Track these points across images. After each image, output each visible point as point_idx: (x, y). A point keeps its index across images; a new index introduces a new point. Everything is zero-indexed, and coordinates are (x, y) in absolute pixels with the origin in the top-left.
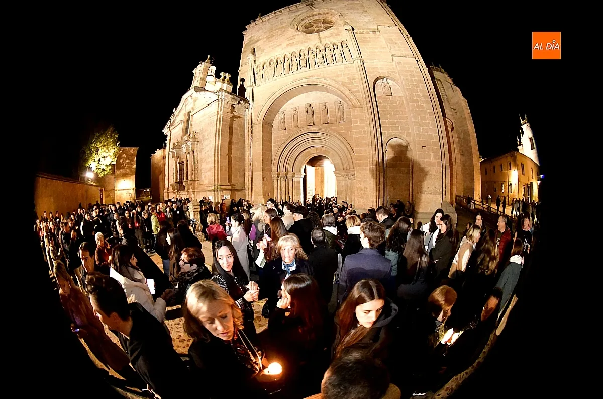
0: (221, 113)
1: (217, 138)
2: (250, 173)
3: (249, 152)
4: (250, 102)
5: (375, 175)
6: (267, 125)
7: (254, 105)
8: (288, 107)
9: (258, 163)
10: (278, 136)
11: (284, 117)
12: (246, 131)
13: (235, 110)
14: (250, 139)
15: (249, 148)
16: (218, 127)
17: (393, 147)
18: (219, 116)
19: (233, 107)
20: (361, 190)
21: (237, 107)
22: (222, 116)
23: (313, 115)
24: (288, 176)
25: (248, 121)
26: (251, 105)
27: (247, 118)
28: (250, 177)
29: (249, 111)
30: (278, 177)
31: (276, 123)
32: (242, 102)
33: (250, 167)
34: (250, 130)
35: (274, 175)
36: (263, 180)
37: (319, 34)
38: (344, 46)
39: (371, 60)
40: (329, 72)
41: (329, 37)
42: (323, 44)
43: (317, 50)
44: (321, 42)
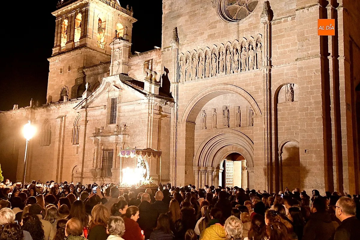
0: (152, 114)
1: (149, 137)
2: (174, 166)
3: (175, 148)
4: (175, 101)
5: (267, 174)
6: (191, 123)
7: (178, 104)
8: (208, 107)
9: (181, 158)
10: (199, 133)
11: (205, 116)
12: (172, 129)
13: (163, 109)
14: (175, 136)
15: (175, 144)
16: (149, 128)
17: (288, 149)
18: (150, 117)
19: (160, 107)
20: (259, 184)
21: (164, 107)
22: (152, 117)
23: (228, 118)
24: (208, 170)
25: (173, 119)
26: (176, 104)
27: (172, 117)
28: (174, 170)
29: (174, 110)
30: (199, 171)
31: (198, 121)
32: (168, 103)
33: (174, 161)
34: (175, 128)
35: (195, 169)
36: (186, 173)
37: (238, 24)
38: (259, 45)
39: (279, 64)
40: (241, 79)
41: (247, 30)
42: (240, 42)
43: (235, 50)
44: (238, 37)
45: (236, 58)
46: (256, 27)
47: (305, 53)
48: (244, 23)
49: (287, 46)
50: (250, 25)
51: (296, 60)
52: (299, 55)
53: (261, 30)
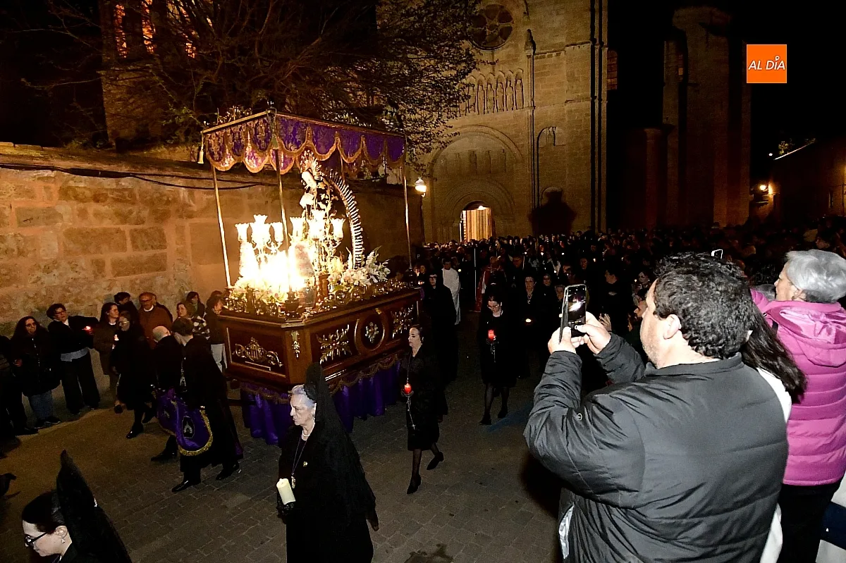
23: (476, 163)
37: (493, 54)
38: (519, 82)
39: (542, 105)
40: (498, 120)
41: (504, 63)
42: (496, 76)
43: (489, 86)
44: (494, 70)
45: (491, 95)
46: (516, 60)
47: (575, 95)
48: (500, 54)
49: (551, 85)
50: (508, 56)
51: (566, 102)
52: (570, 96)
53: (523, 65)
